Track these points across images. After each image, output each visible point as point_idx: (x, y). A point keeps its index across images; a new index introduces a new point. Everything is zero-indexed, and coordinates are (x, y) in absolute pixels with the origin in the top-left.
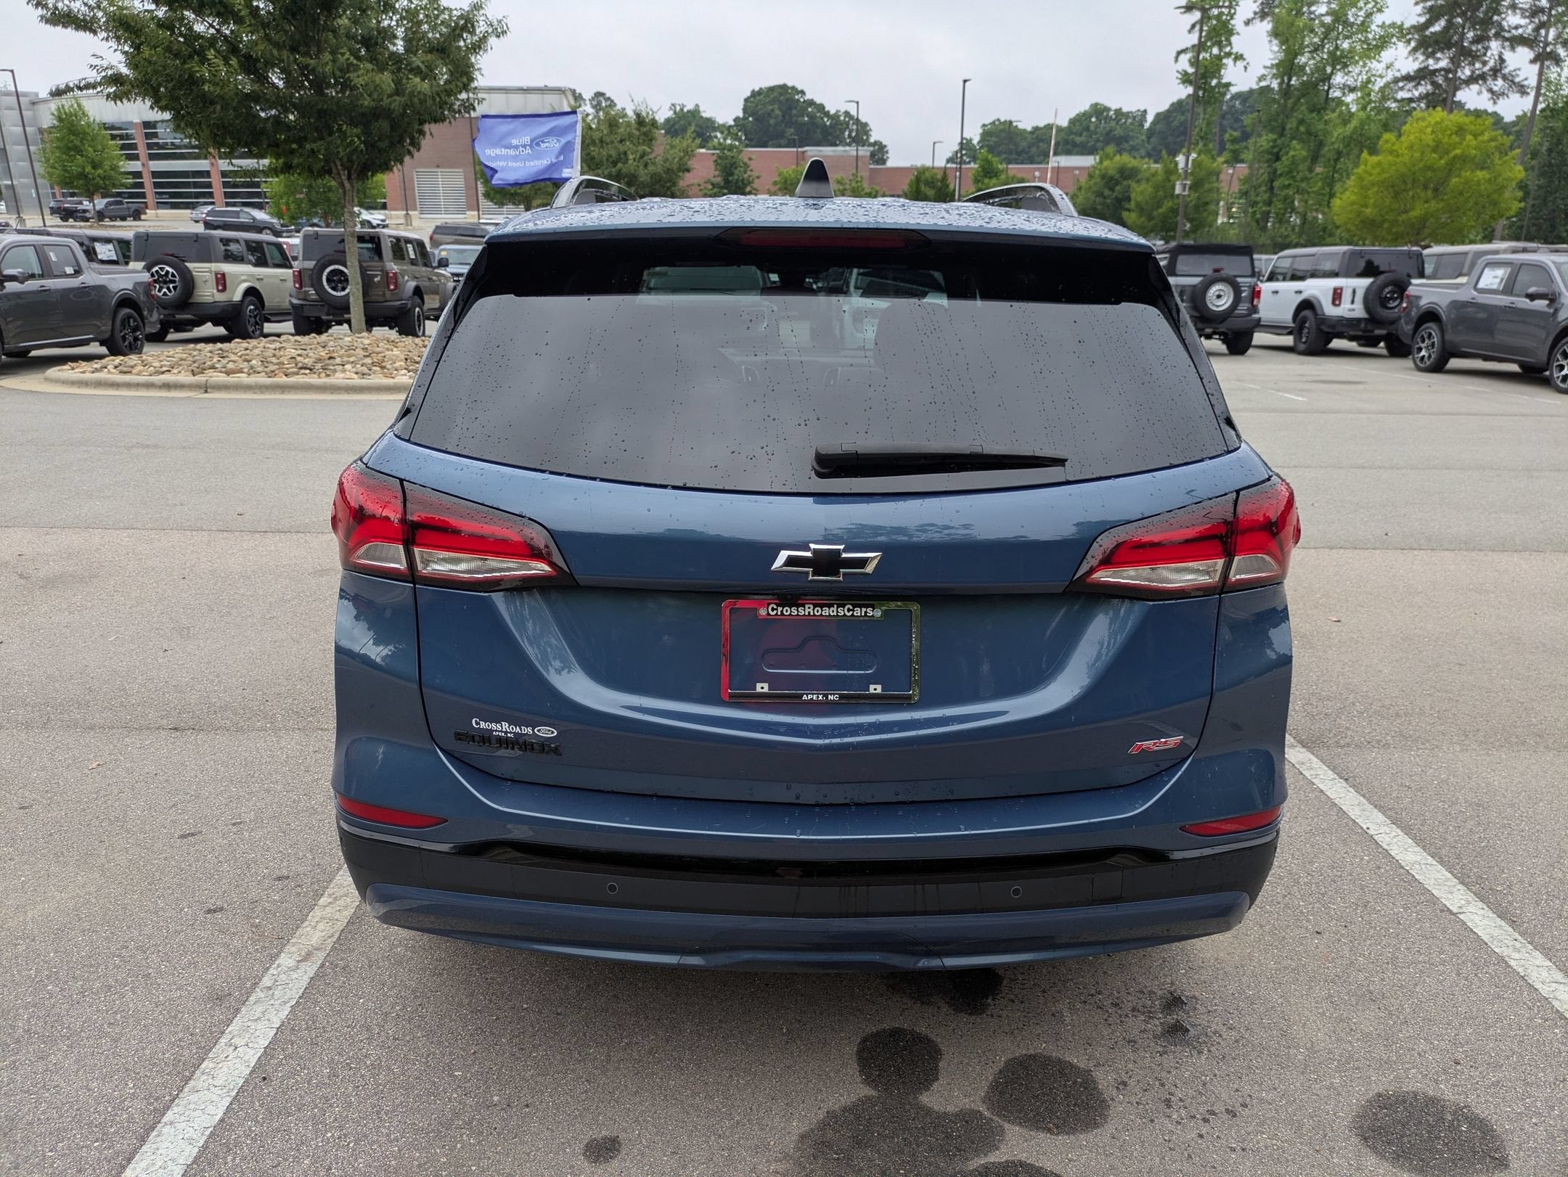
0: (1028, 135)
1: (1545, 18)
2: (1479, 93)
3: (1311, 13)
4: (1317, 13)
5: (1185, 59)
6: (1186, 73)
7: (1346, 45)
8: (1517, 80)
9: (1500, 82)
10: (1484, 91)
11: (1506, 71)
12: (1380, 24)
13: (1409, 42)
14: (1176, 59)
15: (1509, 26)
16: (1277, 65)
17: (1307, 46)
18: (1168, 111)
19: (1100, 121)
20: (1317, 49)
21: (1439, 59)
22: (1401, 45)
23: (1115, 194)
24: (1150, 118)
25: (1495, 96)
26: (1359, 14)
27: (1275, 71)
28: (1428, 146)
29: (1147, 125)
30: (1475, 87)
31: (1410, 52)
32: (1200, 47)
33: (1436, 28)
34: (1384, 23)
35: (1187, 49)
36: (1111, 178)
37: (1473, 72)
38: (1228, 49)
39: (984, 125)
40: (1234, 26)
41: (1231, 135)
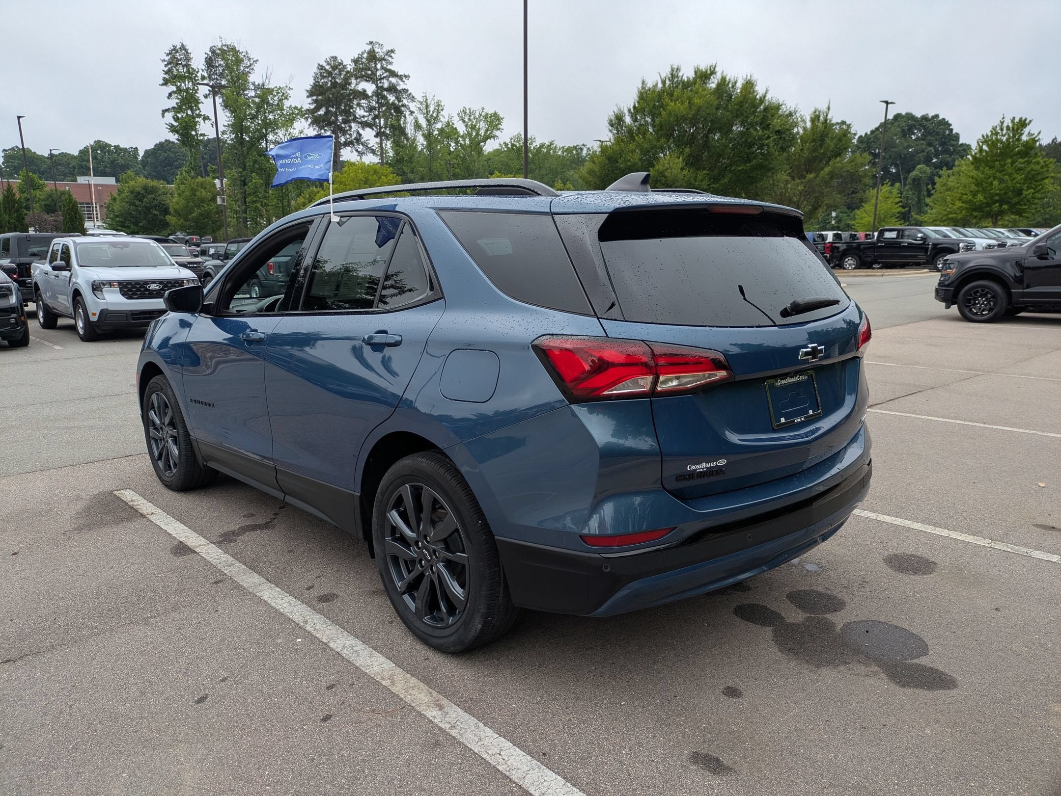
0: (46, 160)
1: (377, 113)
2: (352, 152)
3: (245, 95)
4: (249, 95)
5: (169, 116)
6: (172, 126)
7: (271, 117)
8: (369, 146)
9: (361, 146)
10: (354, 150)
11: (363, 140)
12: (289, 106)
13: (307, 119)
14: (163, 116)
15: (360, 116)
16: (232, 125)
17: (249, 115)
18: (154, 149)
19: (105, 153)
20: (254, 117)
21: (325, 130)
22: (303, 120)
23: (144, 204)
24: (141, 153)
25: (361, 154)
26: (275, 99)
27: (231, 129)
28: (361, 180)
29: (140, 158)
30: (349, 148)
31: (310, 125)
32: (177, 109)
33: (322, 112)
34: (291, 106)
35: (169, 109)
36: (139, 193)
37: (346, 140)
38: (198, 112)
39: (4, 150)
40: (198, 97)
41: (212, 168)
